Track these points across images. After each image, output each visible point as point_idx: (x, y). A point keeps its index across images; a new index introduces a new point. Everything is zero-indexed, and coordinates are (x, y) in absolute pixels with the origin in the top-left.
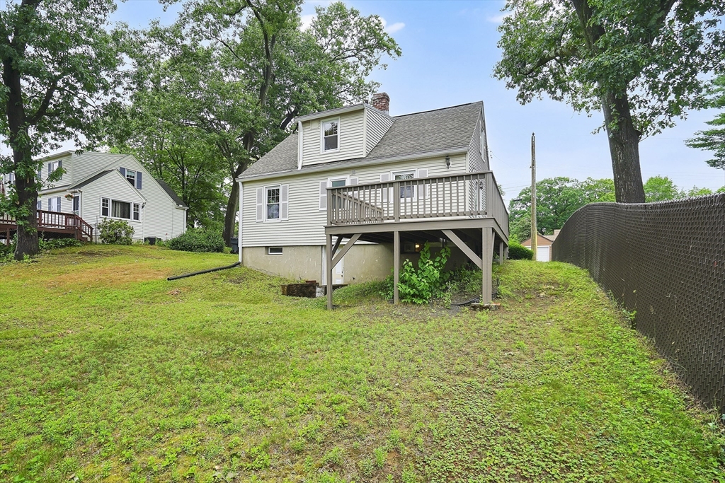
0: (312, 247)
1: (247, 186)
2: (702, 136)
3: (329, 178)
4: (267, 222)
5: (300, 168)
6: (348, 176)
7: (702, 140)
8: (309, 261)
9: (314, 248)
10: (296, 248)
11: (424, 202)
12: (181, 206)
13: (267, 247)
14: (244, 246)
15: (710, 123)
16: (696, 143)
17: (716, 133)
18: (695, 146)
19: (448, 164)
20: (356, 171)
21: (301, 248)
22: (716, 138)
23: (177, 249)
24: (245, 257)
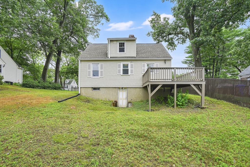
0: (114, 88)
1: (82, 62)
2: (185, 61)
3: (122, 63)
4: (93, 77)
5: (109, 58)
6: (129, 63)
7: (185, 62)
8: (112, 93)
9: (115, 88)
10: (107, 88)
11: (157, 74)
12: (21, 67)
13: (92, 88)
14: (81, 87)
15: (186, 57)
16: (184, 62)
17: (188, 60)
18: (183, 63)
19: (165, 63)
20: (132, 61)
21: (109, 88)
22: (188, 62)
23: (27, 87)
24: (82, 92)
